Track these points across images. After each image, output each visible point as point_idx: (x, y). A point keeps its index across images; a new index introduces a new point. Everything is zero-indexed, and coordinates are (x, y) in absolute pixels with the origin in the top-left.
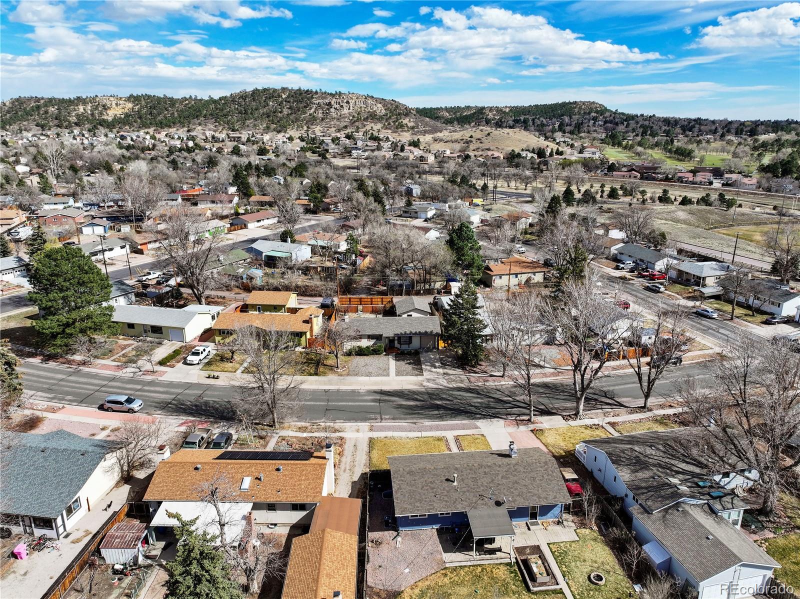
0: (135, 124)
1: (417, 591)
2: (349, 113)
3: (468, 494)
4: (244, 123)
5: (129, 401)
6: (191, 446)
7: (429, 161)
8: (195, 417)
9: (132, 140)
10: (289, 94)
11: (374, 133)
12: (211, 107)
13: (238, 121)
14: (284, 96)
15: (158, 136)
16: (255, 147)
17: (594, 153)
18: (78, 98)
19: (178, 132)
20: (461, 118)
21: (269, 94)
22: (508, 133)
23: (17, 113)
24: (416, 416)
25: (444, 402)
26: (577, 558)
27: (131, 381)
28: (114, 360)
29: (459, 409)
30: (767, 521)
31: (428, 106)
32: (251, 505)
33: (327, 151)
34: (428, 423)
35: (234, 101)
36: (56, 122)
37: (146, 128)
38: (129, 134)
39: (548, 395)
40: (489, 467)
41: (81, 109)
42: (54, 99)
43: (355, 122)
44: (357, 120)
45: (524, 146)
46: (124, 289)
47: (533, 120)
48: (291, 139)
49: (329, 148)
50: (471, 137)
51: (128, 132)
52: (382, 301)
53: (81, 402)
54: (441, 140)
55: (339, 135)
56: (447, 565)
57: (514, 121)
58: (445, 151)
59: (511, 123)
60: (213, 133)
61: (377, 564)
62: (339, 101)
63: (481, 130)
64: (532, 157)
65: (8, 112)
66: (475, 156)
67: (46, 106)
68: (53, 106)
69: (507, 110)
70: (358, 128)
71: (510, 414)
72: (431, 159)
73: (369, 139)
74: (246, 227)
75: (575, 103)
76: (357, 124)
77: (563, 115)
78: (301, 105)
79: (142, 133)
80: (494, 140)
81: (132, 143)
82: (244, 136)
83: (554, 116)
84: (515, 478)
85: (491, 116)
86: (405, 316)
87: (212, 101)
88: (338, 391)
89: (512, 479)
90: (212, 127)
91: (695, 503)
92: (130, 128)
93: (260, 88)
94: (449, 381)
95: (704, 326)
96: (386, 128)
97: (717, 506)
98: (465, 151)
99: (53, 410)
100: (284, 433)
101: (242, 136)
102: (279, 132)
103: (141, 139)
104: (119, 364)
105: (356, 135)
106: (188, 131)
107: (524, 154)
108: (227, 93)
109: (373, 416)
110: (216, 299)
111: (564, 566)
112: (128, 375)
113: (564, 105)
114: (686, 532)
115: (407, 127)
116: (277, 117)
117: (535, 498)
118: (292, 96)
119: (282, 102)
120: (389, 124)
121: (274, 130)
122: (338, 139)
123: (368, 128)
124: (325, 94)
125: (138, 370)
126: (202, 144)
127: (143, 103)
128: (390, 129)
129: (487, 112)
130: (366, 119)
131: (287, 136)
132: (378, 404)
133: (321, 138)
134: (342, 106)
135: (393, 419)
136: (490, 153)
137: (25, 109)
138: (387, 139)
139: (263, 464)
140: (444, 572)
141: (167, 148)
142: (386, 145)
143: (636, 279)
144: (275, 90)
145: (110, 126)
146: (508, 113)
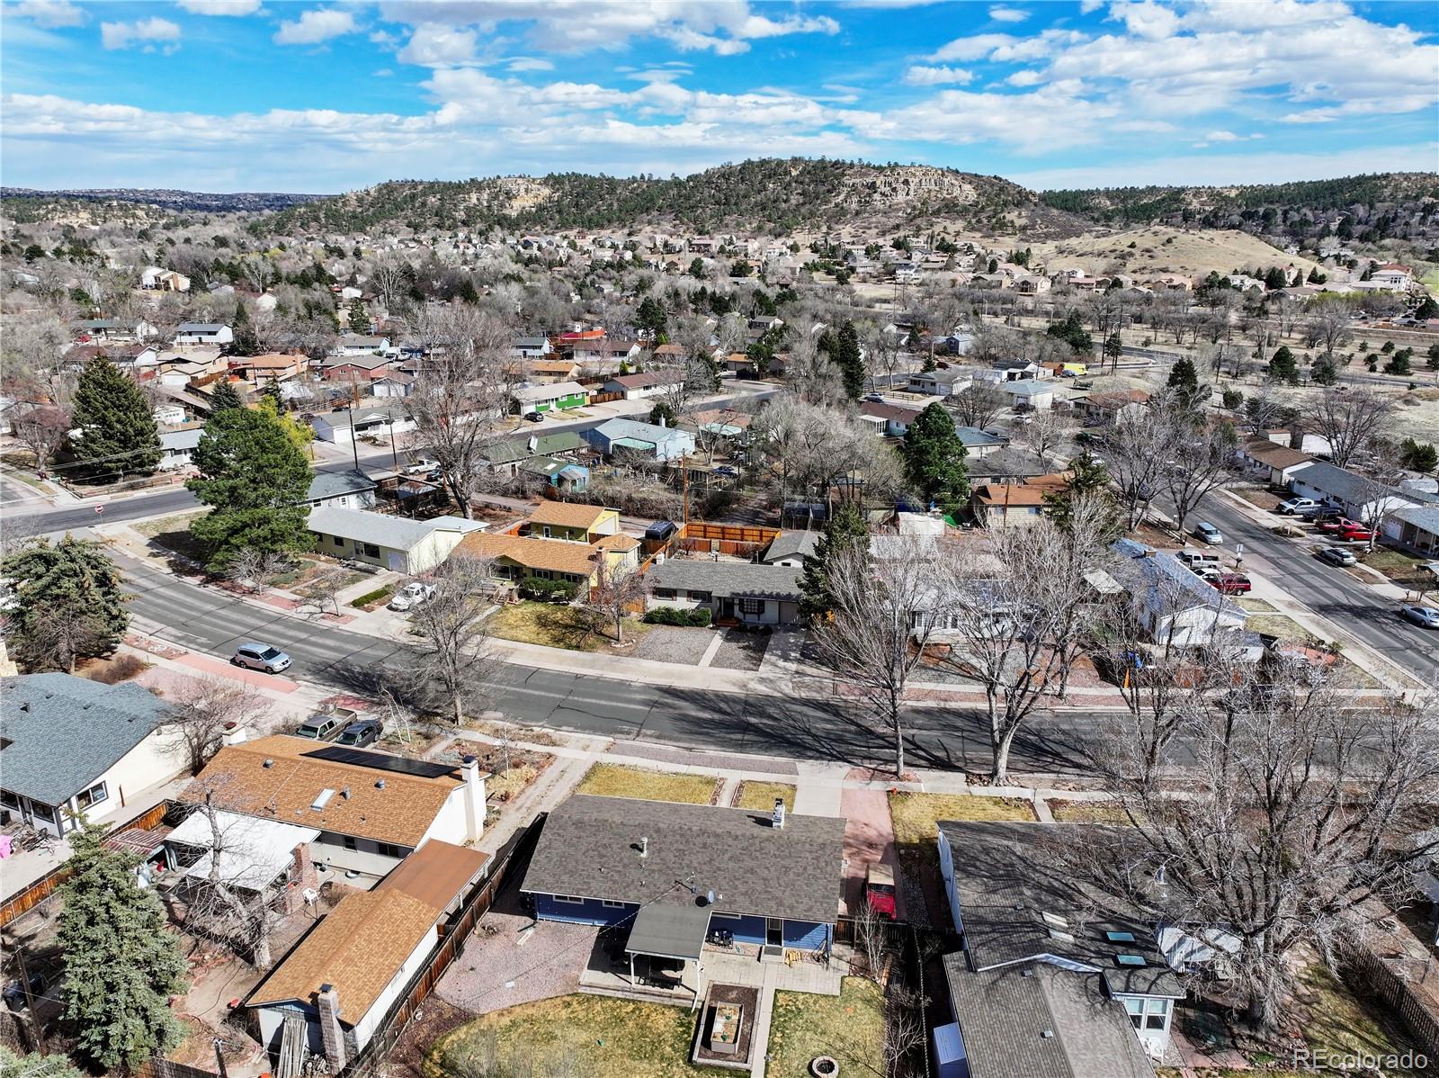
0: (550, 222)
1: (506, 1021)
2: (907, 203)
3: (657, 876)
4: (721, 221)
5: (271, 654)
6: (309, 733)
7: (1039, 290)
8: (355, 691)
9: (540, 248)
10: (804, 169)
11: (947, 237)
12: (671, 193)
13: (712, 217)
14: (794, 173)
15: (579, 242)
16: (733, 261)
17: (1396, 280)
18: (472, 180)
19: (614, 236)
20: (1133, 209)
21: (771, 170)
22: (1212, 240)
23: (383, 206)
24: (701, 737)
25: (765, 721)
26: (814, 1027)
27: (301, 626)
28: (294, 593)
29: (782, 737)
30: (1250, 1037)
31: (1072, 187)
32: (316, 833)
33: (853, 270)
34: (712, 752)
35: (709, 182)
36: (436, 219)
37: (567, 229)
38: (538, 239)
39: (965, 734)
40: (717, 836)
41: (474, 198)
42: (438, 183)
43: (915, 217)
44: (920, 214)
45: (1240, 265)
46: (358, 483)
47: (1285, 213)
48: (794, 248)
49: (857, 264)
50: (1132, 246)
51: (538, 235)
52: (761, 536)
53: (214, 649)
54: (1071, 253)
55: (881, 242)
56: (580, 990)
57: (1243, 215)
58: (1073, 272)
59: (1236, 219)
60: (666, 237)
61: (470, 964)
62: (890, 179)
63: (1155, 234)
64: (1255, 286)
65: (372, 205)
66: (1136, 283)
67: (424, 194)
68: (434, 194)
69: (1233, 194)
70: (919, 229)
71: (870, 758)
72: (1043, 286)
73: (937, 248)
74: (623, 396)
75: (1386, 176)
76: (918, 221)
77: (1353, 203)
78: (822, 189)
79: (557, 238)
80: (1179, 251)
81: (538, 253)
82: (716, 242)
83: (1334, 205)
84: (753, 864)
85: (1195, 205)
86: (778, 564)
87: (677, 183)
88: (598, 679)
89: (748, 863)
90: (668, 227)
91: (1072, 968)
92: (542, 228)
93: (755, 159)
94: (797, 686)
95: (1400, 640)
96: (973, 229)
97: (1116, 983)
98: (1115, 272)
99: (168, 655)
100: (465, 735)
101: (713, 243)
102: (778, 236)
103: (552, 248)
104: (298, 598)
105: (913, 242)
106: (630, 234)
107: (1236, 281)
108: (700, 169)
109: (626, 728)
110: (498, 512)
111: (779, 1035)
112: (300, 616)
113: (1361, 180)
114: (1015, 1017)
115: (1013, 226)
116: (778, 209)
117: (772, 903)
118: (809, 173)
119: (789, 184)
120: (979, 221)
121: (770, 232)
122: (878, 248)
123: (937, 229)
124: (866, 168)
125: (319, 610)
126: (646, 256)
127: (567, 187)
128: (979, 230)
129: (1189, 198)
130: (937, 213)
131: (790, 242)
132: (647, 709)
133: (848, 247)
134: (894, 190)
135: (658, 737)
136: (1164, 277)
137: (395, 199)
138: (970, 248)
139: (361, 773)
140: (568, 999)
141: (589, 263)
142: (965, 260)
143: (1307, 536)
144: (780, 163)
145: (511, 225)
146: (1233, 200)
